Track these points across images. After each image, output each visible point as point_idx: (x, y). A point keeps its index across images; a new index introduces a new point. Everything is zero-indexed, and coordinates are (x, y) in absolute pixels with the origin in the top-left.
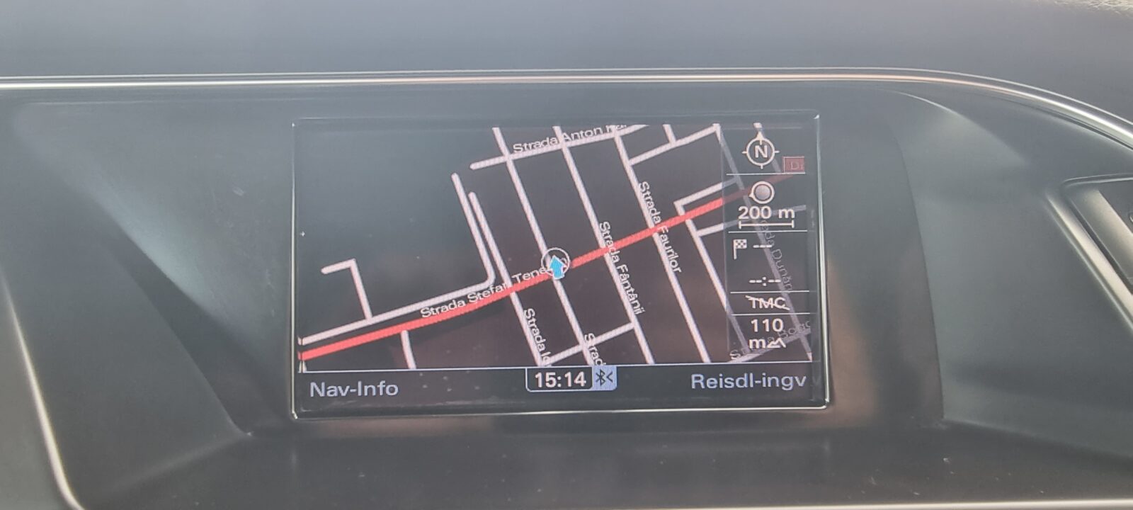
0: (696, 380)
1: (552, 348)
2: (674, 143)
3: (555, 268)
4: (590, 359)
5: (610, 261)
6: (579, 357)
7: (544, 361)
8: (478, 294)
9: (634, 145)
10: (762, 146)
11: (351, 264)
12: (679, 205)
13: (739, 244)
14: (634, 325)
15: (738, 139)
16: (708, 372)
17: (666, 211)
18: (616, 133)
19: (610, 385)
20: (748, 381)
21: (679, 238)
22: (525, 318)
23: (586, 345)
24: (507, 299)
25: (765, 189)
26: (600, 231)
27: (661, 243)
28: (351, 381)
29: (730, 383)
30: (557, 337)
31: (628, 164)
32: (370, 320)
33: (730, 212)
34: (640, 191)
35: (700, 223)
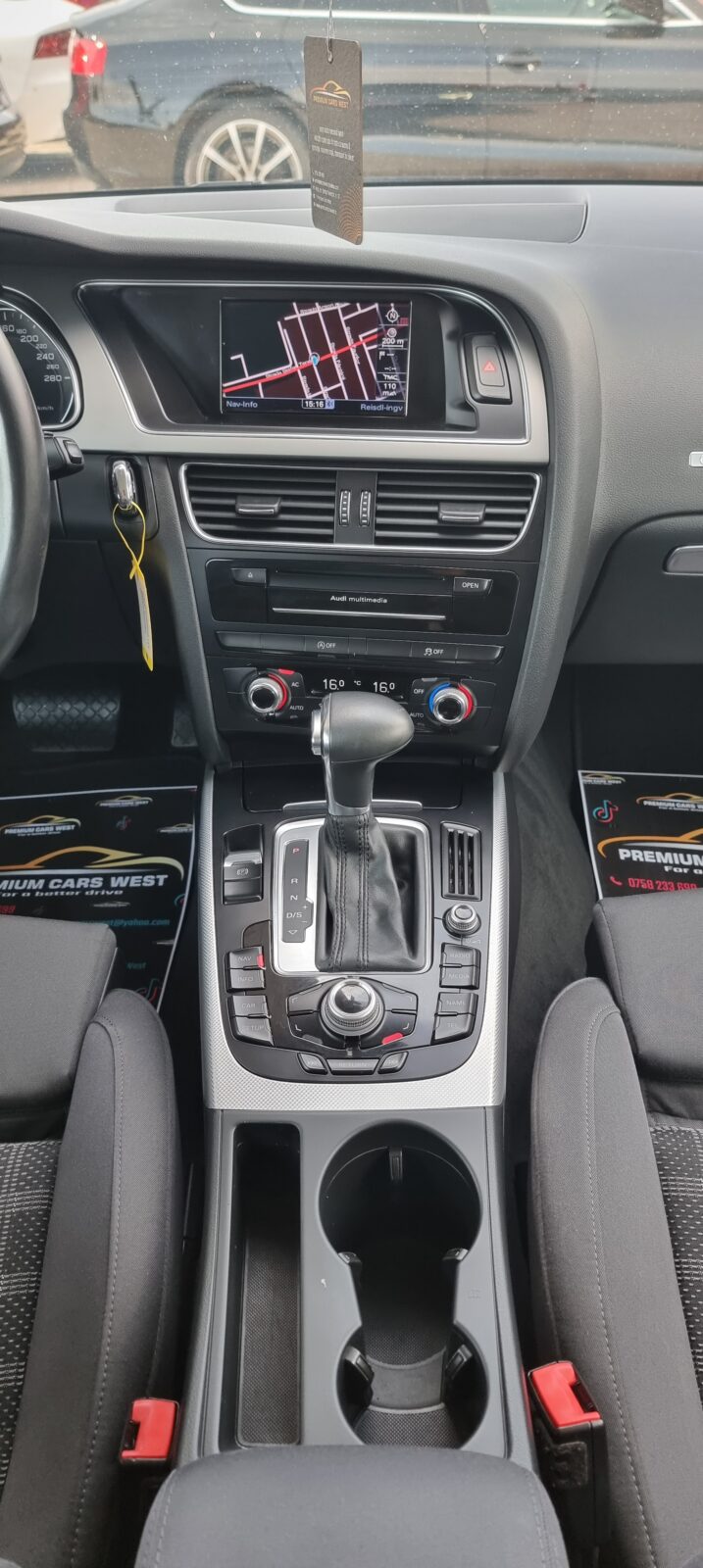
0: (363, 406)
1: (312, 391)
2: (360, 311)
3: (314, 360)
4: (326, 397)
5: (334, 358)
6: (321, 396)
7: (309, 396)
8: (286, 369)
9: (346, 311)
10: (393, 314)
11: (241, 356)
12: (361, 337)
13: (382, 353)
14: (342, 384)
15: (384, 310)
16: (368, 403)
17: (356, 339)
18: (339, 306)
19: (332, 407)
20: (381, 407)
21: (360, 350)
22: (303, 379)
23: (324, 391)
24: (296, 372)
25: (393, 331)
26: (331, 346)
27: (353, 352)
28: (240, 401)
29: (374, 408)
30: (314, 388)
31: (343, 319)
32: (248, 378)
33: (379, 340)
34: (347, 331)
35: (368, 344)
